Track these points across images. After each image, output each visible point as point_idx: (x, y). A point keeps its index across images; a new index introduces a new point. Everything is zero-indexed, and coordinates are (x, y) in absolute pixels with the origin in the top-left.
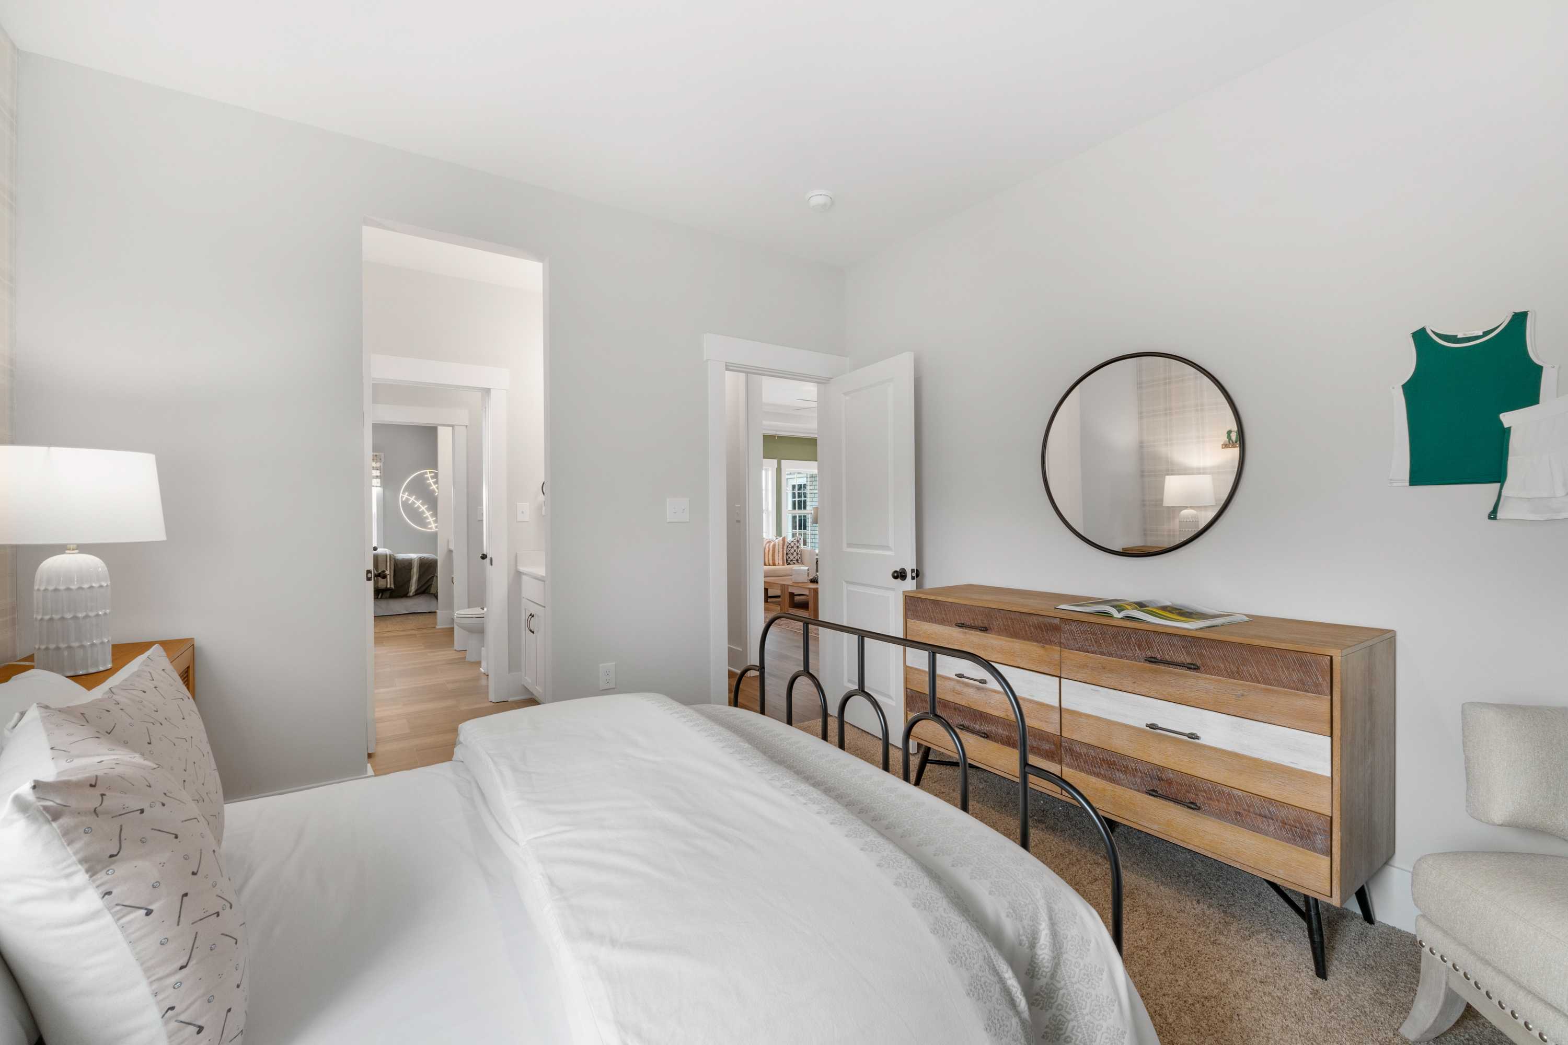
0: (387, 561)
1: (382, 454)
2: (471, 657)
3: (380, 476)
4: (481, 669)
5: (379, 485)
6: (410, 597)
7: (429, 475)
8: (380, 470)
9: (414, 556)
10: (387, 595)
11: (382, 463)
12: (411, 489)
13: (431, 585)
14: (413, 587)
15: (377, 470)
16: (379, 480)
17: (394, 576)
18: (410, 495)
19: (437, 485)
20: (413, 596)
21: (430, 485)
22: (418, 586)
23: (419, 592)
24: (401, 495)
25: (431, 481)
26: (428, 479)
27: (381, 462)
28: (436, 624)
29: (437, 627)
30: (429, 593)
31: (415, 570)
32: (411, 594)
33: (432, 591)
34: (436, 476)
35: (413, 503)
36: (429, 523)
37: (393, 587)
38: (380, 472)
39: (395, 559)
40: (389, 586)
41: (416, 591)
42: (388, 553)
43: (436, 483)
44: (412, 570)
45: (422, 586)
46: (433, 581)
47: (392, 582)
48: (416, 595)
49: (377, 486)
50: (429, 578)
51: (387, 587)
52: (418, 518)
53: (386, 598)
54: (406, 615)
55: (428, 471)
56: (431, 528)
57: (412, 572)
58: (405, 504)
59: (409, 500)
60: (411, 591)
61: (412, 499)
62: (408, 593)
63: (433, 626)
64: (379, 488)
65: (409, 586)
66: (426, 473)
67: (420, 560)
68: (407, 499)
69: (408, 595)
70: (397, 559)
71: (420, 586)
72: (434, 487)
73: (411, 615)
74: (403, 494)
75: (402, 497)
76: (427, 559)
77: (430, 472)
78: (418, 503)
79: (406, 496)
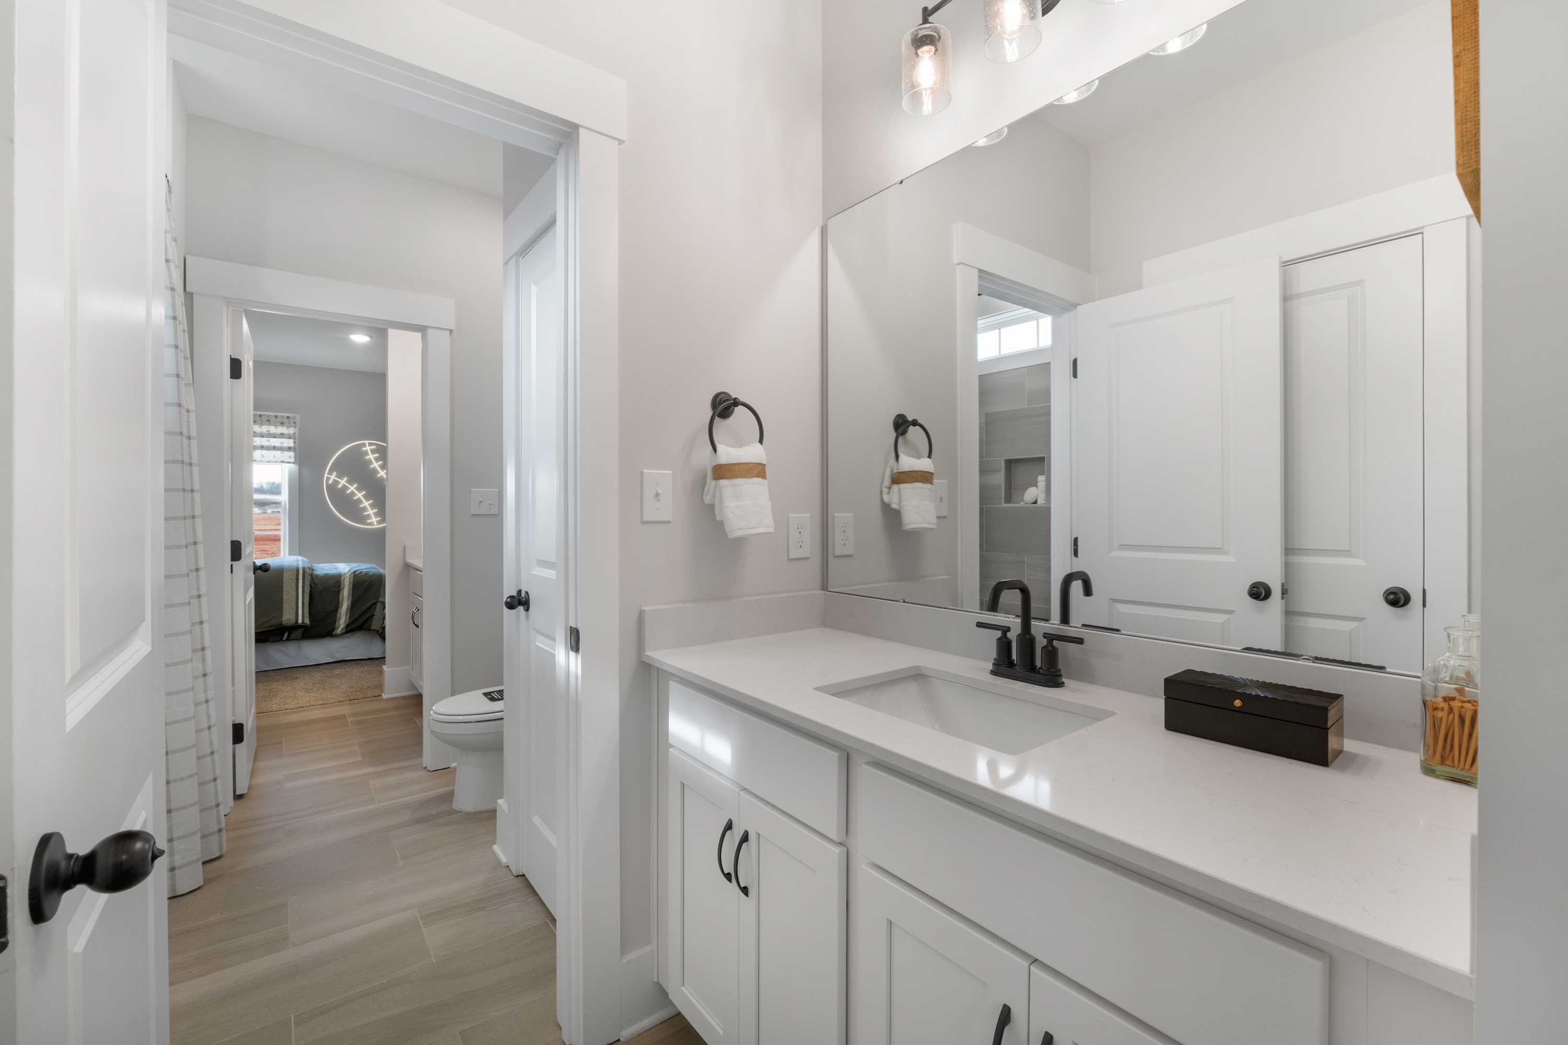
0: (297, 579)
1: (298, 417)
2: (466, 801)
3: (294, 448)
4: (496, 848)
5: (292, 460)
6: (336, 636)
7: (368, 448)
8: (295, 439)
9: (343, 568)
10: (299, 633)
11: (297, 428)
12: (341, 468)
13: (373, 615)
14: (342, 621)
15: (290, 438)
16: (292, 454)
17: (310, 604)
18: (340, 476)
19: (385, 471)
20: (342, 634)
21: (375, 471)
22: (350, 618)
23: (353, 627)
24: (326, 475)
25: (376, 465)
26: (366, 453)
27: (295, 427)
28: (380, 687)
29: (384, 696)
30: (369, 629)
31: (346, 592)
32: (339, 631)
33: (375, 625)
34: (382, 453)
35: (345, 488)
36: (369, 517)
37: (307, 621)
38: (295, 442)
39: (312, 575)
40: (300, 621)
41: (347, 626)
42: (301, 565)
43: (383, 467)
44: (341, 593)
45: (356, 619)
46: (375, 610)
47: (307, 614)
48: (346, 632)
49: (289, 463)
50: (369, 604)
51: (297, 622)
52: (351, 508)
53: (296, 639)
54: (331, 666)
55: (367, 442)
56: (371, 524)
57: (341, 596)
58: (332, 488)
59: (337, 483)
60: (338, 628)
61: (343, 482)
62: (334, 630)
63: (376, 693)
64: (293, 465)
65: (336, 618)
66: (364, 445)
67: (355, 576)
68: (336, 482)
69: (334, 633)
70: (317, 576)
71: (353, 619)
72: (382, 473)
73: (337, 664)
74: (328, 474)
75: (328, 479)
76: (367, 573)
77: (370, 444)
78: (352, 488)
79: (333, 477)
